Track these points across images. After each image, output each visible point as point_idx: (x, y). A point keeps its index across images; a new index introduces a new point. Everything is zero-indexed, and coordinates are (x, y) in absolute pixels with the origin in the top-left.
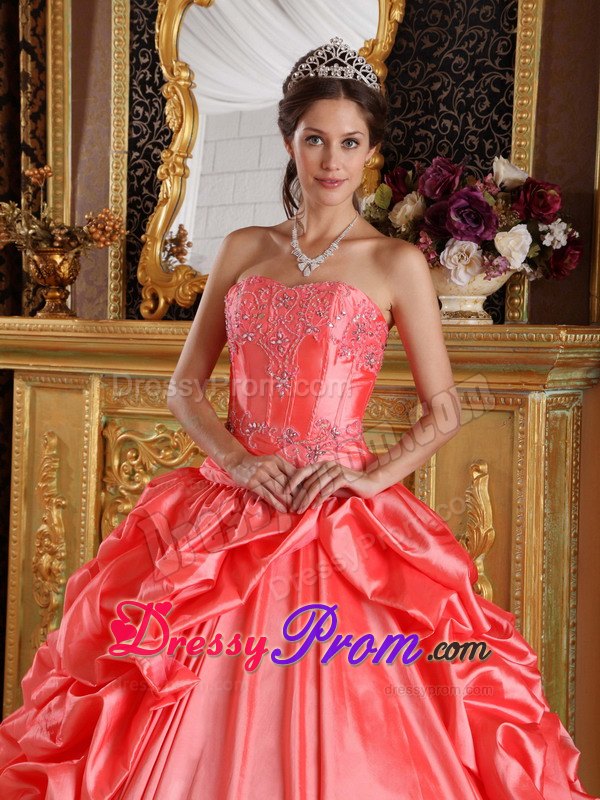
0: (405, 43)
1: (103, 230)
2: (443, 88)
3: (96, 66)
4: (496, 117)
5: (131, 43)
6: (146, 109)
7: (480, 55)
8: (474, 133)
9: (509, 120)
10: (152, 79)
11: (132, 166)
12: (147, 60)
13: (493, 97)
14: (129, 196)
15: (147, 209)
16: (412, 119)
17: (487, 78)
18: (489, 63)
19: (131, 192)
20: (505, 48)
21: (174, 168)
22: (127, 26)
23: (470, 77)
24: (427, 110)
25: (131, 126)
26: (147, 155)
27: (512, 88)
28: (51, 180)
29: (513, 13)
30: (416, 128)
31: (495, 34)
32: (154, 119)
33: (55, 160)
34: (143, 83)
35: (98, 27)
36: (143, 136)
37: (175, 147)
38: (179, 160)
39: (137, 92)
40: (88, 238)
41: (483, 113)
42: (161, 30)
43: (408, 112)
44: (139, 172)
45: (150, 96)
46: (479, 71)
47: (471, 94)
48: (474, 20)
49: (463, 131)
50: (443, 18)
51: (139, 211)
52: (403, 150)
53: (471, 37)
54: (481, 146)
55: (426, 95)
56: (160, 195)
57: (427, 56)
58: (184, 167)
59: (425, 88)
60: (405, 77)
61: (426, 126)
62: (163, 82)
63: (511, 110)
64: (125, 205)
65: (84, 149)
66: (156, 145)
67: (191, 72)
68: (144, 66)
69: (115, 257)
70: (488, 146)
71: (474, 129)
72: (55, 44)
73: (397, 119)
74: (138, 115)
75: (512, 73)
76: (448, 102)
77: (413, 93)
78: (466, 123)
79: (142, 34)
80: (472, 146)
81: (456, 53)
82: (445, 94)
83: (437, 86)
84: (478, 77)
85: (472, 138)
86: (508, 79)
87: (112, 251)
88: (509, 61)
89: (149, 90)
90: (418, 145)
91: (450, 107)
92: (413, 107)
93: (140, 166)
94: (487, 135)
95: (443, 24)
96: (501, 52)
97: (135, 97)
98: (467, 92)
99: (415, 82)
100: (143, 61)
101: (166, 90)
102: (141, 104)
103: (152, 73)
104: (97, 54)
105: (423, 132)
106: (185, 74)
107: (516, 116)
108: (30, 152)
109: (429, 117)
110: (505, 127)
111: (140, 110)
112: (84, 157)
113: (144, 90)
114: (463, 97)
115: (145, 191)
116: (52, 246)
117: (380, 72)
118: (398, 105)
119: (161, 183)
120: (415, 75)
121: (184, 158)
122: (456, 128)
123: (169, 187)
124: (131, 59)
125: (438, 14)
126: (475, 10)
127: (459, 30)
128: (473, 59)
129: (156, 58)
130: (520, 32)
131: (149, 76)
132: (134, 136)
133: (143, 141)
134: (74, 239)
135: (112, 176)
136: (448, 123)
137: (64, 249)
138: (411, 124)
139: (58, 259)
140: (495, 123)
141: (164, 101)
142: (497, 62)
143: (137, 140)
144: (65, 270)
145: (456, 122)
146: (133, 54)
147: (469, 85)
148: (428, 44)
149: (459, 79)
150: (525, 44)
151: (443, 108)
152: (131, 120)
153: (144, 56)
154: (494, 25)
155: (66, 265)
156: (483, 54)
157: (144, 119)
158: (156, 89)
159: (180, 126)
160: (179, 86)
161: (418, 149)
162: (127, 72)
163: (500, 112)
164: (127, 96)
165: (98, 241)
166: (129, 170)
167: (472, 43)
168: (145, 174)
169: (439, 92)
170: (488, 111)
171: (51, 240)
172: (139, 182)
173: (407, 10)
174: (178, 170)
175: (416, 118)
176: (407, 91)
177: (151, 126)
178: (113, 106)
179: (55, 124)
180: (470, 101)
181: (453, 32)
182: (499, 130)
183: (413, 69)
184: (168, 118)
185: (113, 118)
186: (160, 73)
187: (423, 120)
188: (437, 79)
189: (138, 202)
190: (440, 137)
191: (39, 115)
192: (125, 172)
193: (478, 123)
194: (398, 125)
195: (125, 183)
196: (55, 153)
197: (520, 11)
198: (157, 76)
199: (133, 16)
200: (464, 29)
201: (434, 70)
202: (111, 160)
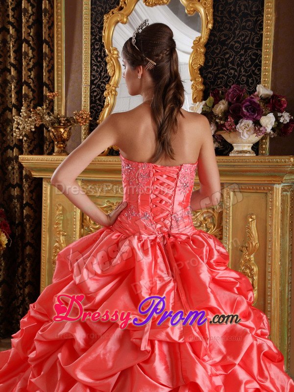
0: (213, 38)
1: (82, 118)
2: (230, 56)
3: (76, 49)
4: (254, 69)
5: (91, 40)
6: (98, 67)
7: (246, 43)
8: (244, 76)
9: (260, 70)
10: (101, 55)
11: (92, 91)
12: (98, 47)
13: (253, 61)
14: (90, 104)
15: (99, 109)
16: (216, 70)
17: (250, 52)
18: (251, 46)
19: (91, 102)
20: (258, 40)
21: (111, 91)
22: (90, 33)
23: (242, 52)
24: (223, 66)
25: (91, 75)
26: (98, 87)
27: (261, 56)
28: (56, 98)
29: (261, 25)
30: (218, 74)
31: (253, 34)
32: (101, 71)
33: (58, 89)
34: (96, 56)
35: (77, 33)
36: (97, 79)
37: (112, 83)
38: (113, 88)
39: (94, 60)
40: (76, 121)
41: (248, 67)
42: (105, 34)
43: (215, 67)
44: (95, 94)
45: (99, 62)
46: (246, 49)
47: (243, 59)
48: (244, 28)
49: (239, 75)
50: (230, 27)
51: (95, 110)
52: (212, 83)
53: (243, 35)
54: (247, 81)
55: (222, 60)
56: (105, 103)
57: (223, 43)
58: (116, 92)
59: (222, 57)
60: (213, 53)
61: (223, 73)
62: (105, 56)
63: (261, 66)
64: (89, 108)
65: (70, 84)
66: (102, 82)
67: (118, 51)
68: (97, 49)
69: (85, 130)
70: (250, 81)
71: (244, 74)
72: (58, 41)
73: (209, 70)
74: (94, 70)
75: (261, 50)
76: (233, 63)
77: (217, 59)
78: (240, 71)
79: (96, 36)
80: (243, 81)
81: (236, 42)
82: (231, 59)
83: (227, 56)
84: (246, 52)
85: (243, 77)
86: (259, 52)
87: (83, 128)
88: (260, 45)
89: (99, 59)
90: (219, 81)
91: (233, 65)
92: (217, 65)
93: (95, 91)
94: (250, 76)
95: (230, 30)
96: (256, 41)
97: (93, 62)
98: (241, 58)
99: (218, 54)
100: (96, 47)
101: (107, 59)
102: (95, 65)
103: (101, 52)
104: (76, 45)
105: (221, 75)
106: (116, 52)
107: (263, 68)
108: (47, 86)
109: (224, 69)
110: (258, 73)
111: (96, 68)
112: (70, 89)
113: (97, 59)
114: (239, 60)
115: (98, 102)
116: (60, 125)
117: (202, 50)
118: (210, 64)
119: (105, 98)
120: (217, 51)
121: (116, 87)
122: (236, 73)
123: (109, 100)
124: (91, 46)
125: (228, 26)
126: (244, 24)
127: (237, 32)
128: (243, 44)
129: (103, 46)
130: (264, 33)
131: (99, 53)
132: (93, 79)
133: (97, 81)
134: (69, 122)
135: (83, 96)
136: (232, 71)
137: (65, 126)
138: (216, 72)
139: (62, 130)
140: (253, 71)
141: (106, 64)
142: (254, 46)
143: (94, 80)
144: (65, 135)
145: (236, 71)
146: (92, 44)
147: (241, 55)
148: (223, 38)
149: (237, 53)
150: (267, 38)
151: (230, 65)
152: (91, 72)
153: (97, 45)
154: (253, 30)
155: (66, 133)
156: (248, 42)
157: (97, 71)
158: (102, 59)
159: (114, 74)
160: (113, 57)
161: (219, 83)
162: (90, 52)
163: (256, 66)
164: (89, 62)
165: (80, 122)
166: (91, 93)
167: (243, 38)
168: (98, 94)
169: (229, 58)
170: (250, 66)
171: (60, 122)
172: (95, 99)
173: (214, 24)
174: (113, 93)
175: (218, 70)
176: (214, 58)
177: (100, 74)
178: (83, 66)
179: (58, 74)
180: (242, 62)
181: (234, 33)
182: (256, 74)
183: (217, 49)
184: (108, 71)
185: (83, 71)
186: (105, 52)
187: (221, 70)
188: (227, 53)
189: (94, 107)
190: (229, 77)
191: (51, 70)
192: (89, 94)
193: (246, 71)
194: (210, 72)
195: (89, 99)
196: (58, 86)
197: (264, 24)
198: (103, 53)
199: (92, 28)
200: (240, 32)
201: (226, 49)
202: (83, 89)
